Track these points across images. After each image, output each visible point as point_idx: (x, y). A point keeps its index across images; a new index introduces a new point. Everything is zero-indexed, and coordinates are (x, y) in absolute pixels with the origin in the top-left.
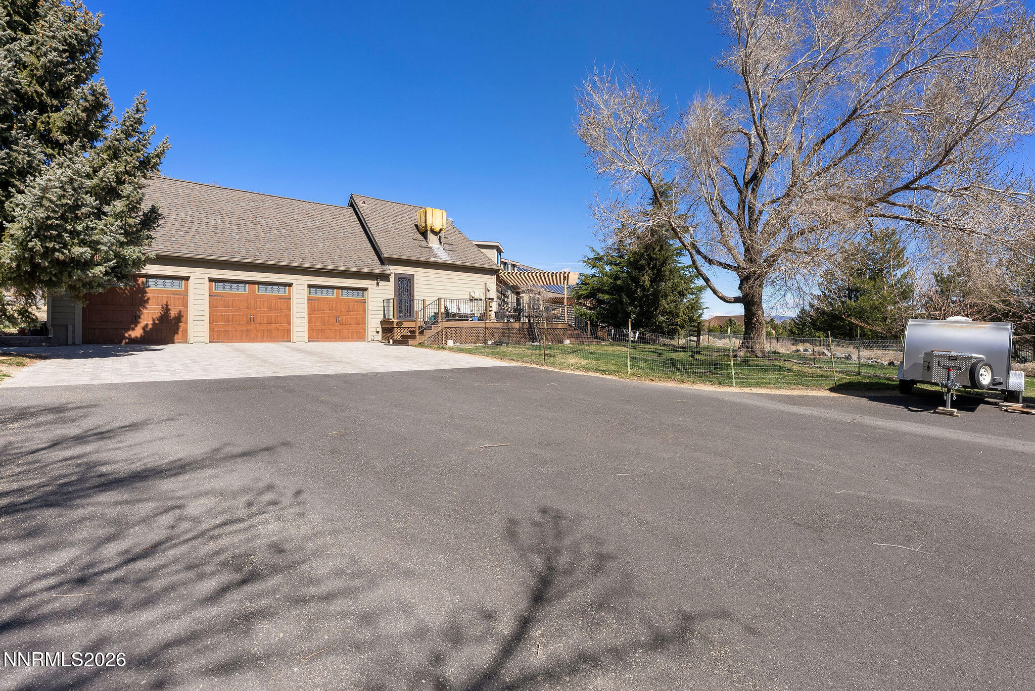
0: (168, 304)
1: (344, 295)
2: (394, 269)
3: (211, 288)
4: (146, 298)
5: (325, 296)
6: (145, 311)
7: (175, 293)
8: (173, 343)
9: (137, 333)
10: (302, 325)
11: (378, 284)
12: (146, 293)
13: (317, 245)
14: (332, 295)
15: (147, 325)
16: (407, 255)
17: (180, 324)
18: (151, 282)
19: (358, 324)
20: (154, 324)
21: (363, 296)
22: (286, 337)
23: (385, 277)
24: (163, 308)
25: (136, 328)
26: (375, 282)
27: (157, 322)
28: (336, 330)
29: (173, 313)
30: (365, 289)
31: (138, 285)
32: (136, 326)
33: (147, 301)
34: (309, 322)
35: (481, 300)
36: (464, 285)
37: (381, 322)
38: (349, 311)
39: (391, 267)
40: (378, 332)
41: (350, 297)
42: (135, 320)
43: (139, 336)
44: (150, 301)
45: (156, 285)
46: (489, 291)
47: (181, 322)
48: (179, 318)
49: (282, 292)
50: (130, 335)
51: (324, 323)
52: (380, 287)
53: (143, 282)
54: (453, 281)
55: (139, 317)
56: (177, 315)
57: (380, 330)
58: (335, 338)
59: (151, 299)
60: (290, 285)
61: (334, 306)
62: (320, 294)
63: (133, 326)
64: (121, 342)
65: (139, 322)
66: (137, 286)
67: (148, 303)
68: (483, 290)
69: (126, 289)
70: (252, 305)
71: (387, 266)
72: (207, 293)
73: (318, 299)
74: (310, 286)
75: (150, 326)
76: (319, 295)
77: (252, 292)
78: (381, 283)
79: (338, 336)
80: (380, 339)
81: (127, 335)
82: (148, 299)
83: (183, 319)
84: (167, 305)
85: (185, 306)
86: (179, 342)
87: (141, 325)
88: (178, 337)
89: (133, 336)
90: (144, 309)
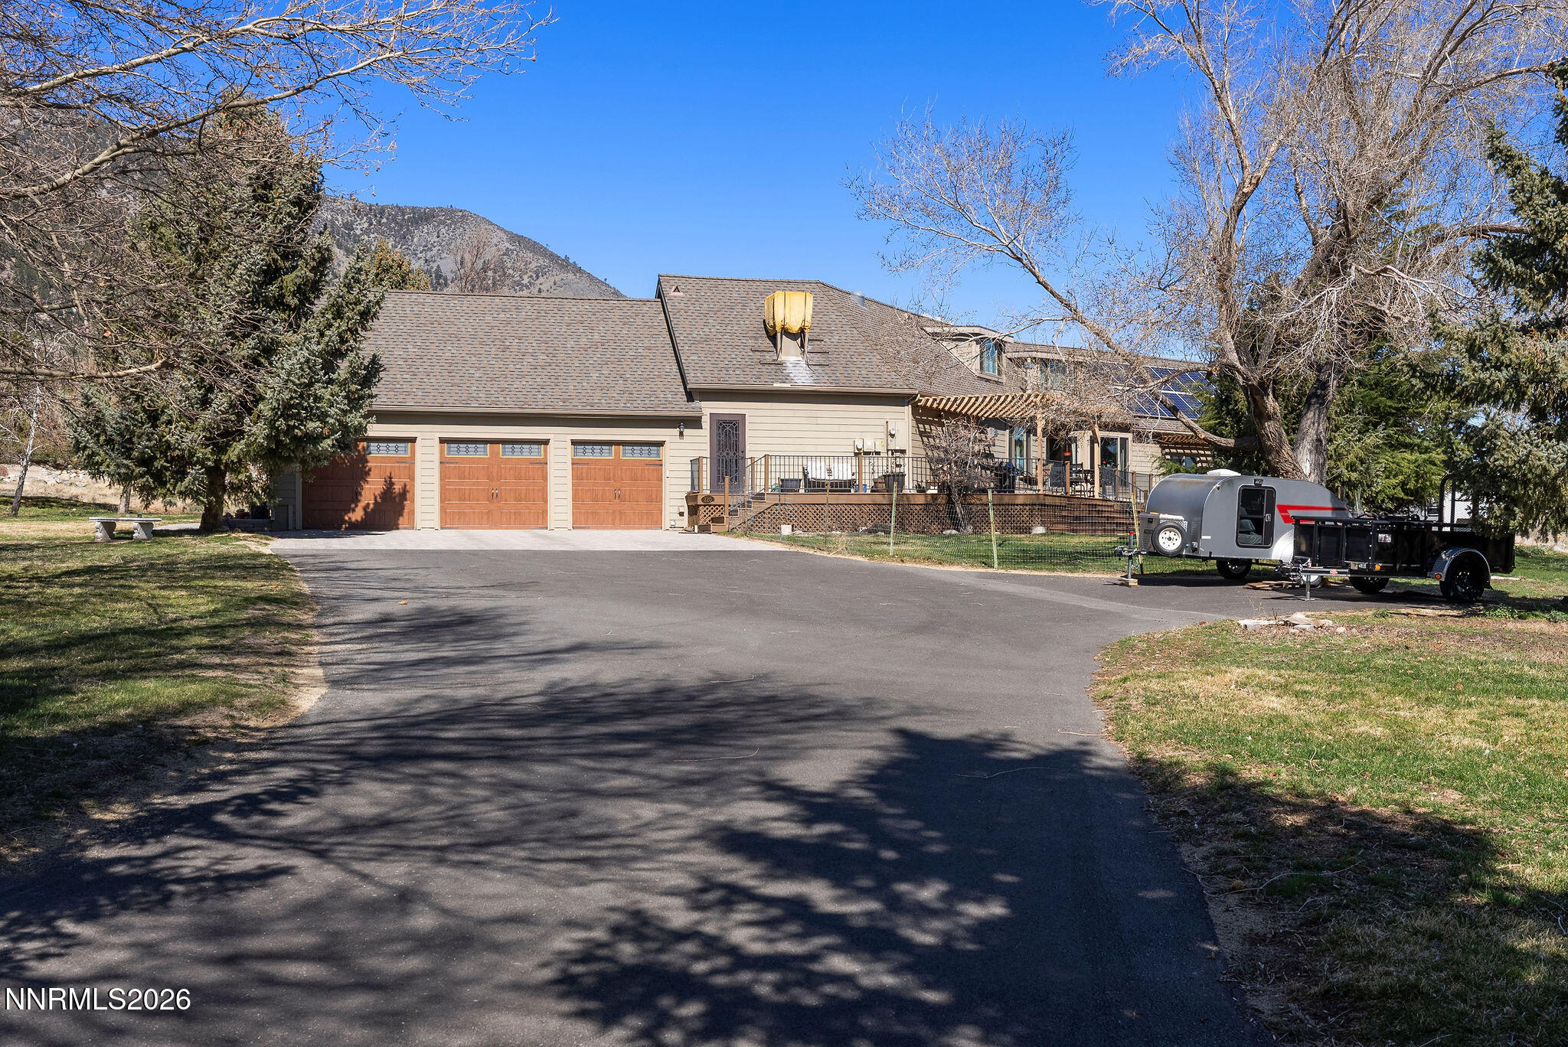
0: (392, 476)
1: (627, 455)
2: (708, 409)
3: (442, 452)
4: (367, 469)
5: (597, 457)
6: (366, 486)
7: (400, 461)
8: (398, 528)
9: (357, 515)
10: (564, 502)
11: (681, 434)
12: (368, 462)
14: (608, 455)
15: (368, 504)
16: (734, 380)
17: (406, 502)
18: (373, 446)
19: (650, 500)
20: (376, 503)
21: (658, 455)
22: (540, 521)
23: (694, 422)
24: (386, 481)
25: (356, 509)
26: (676, 431)
27: (379, 500)
28: (614, 511)
29: (397, 488)
30: (661, 444)
31: (359, 452)
32: (356, 506)
33: (368, 473)
34: (574, 499)
35: (878, 453)
36: (843, 428)
37: (687, 497)
38: (634, 479)
39: (703, 404)
40: (681, 514)
41: (637, 457)
42: (355, 497)
43: (359, 519)
44: (371, 473)
45: (379, 450)
46: (893, 436)
47: (406, 499)
48: (404, 494)
49: (535, 453)
50: (349, 519)
51: (595, 499)
52: (685, 439)
53: (364, 448)
54: (820, 421)
55: (359, 494)
56: (402, 490)
57: (686, 510)
58: (614, 524)
59: (372, 469)
60: (546, 442)
61: (612, 472)
62: (590, 454)
63: (353, 506)
64: (341, 527)
65: (360, 501)
66: (357, 454)
67: (369, 475)
68: (883, 436)
70: (495, 474)
71: (697, 404)
72: (437, 458)
73: (587, 463)
74: (574, 443)
75: (371, 506)
76: (589, 456)
77: (495, 454)
78: (686, 432)
79: (617, 521)
80: (685, 525)
81: (347, 518)
82: (370, 470)
83: (408, 496)
84: (390, 478)
85: (412, 478)
86: (405, 528)
87: (361, 505)
88: (401, 521)
89: (353, 520)
90: (365, 483)
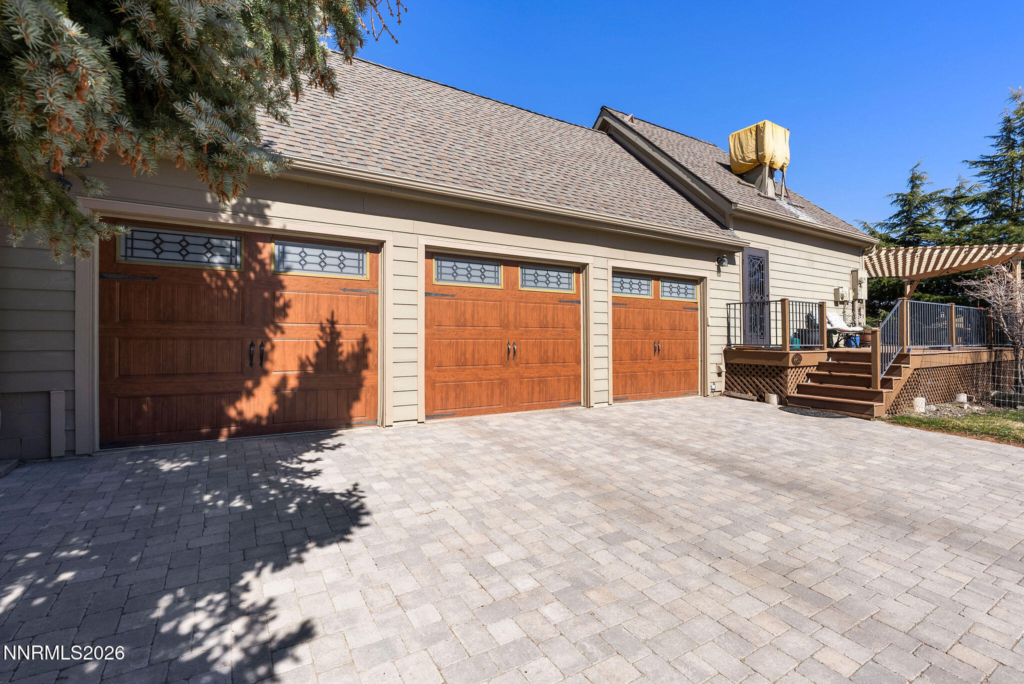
0: (335, 319)
1: (665, 294)
2: (742, 238)
3: (429, 275)
4: (281, 302)
5: (635, 294)
6: (277, 339)
7: (348, 288)
8: (349, 425)
9: (258, 404)
10: (604, 363)
11: (719, 270)
12: (283, 287)
14: (646, 292)
15: (284, 380)
17: (365, 373)
18: (293, 252)
19: (687, 357)
20: (303, 376)
21: (696, 295)
22: (572, 392)
23: (728, 255)
24: (322, 329)
25: (256, 392)
26: (714, 265)
27: (310, 369)
28: (654, 372)
29: (347, 345)
30: (703, 281)
31: (262, 263)
32: (257, 384)
33: (283, 312)
34: (613, 358)
36: (829, 275)
37: (725, 351)
39: (739, 234)
40: (719, 375)
41: (675, 297)
42: (254, 365)
43: (264, 412)
44: (290, 312)
45: (303, 262)
47: (366, 366)
48: (361, 357)
49: (566, 284)
50: (240, 413)
51: (634, 358)
52: (723, 276)
53: (272, 256)
54: (816, 265)
55: (263, 357)
56: (356, 349)
57: (723, 369)
58: (653, 391)
59: (293, 303)
60: (585, 268)
62: (630, 291)
63: (249, 384)
64: (217, 435)
65: (266, 373)
66: (258, 268)
67: (286, 315)
68: (853, 285)
69: (229, 273)
70: (512, 317)
71: (730, 231)
72: (420, 285)
73: (627, 303)
74: (616, 272)
75: (293, 383)
76: (627, 294)
77: (511, 284)
78: (724, 267)
79: (657, 386)
80: (723, 390)
81: (232, 413)
82: (287, 305)
83: (370, 357)
84: (332, 323)
85: (372, 322)
86: (361, 424)
87: (273, 378)
88: (358, 409)
89: (249, 414)
90: (275, 334)
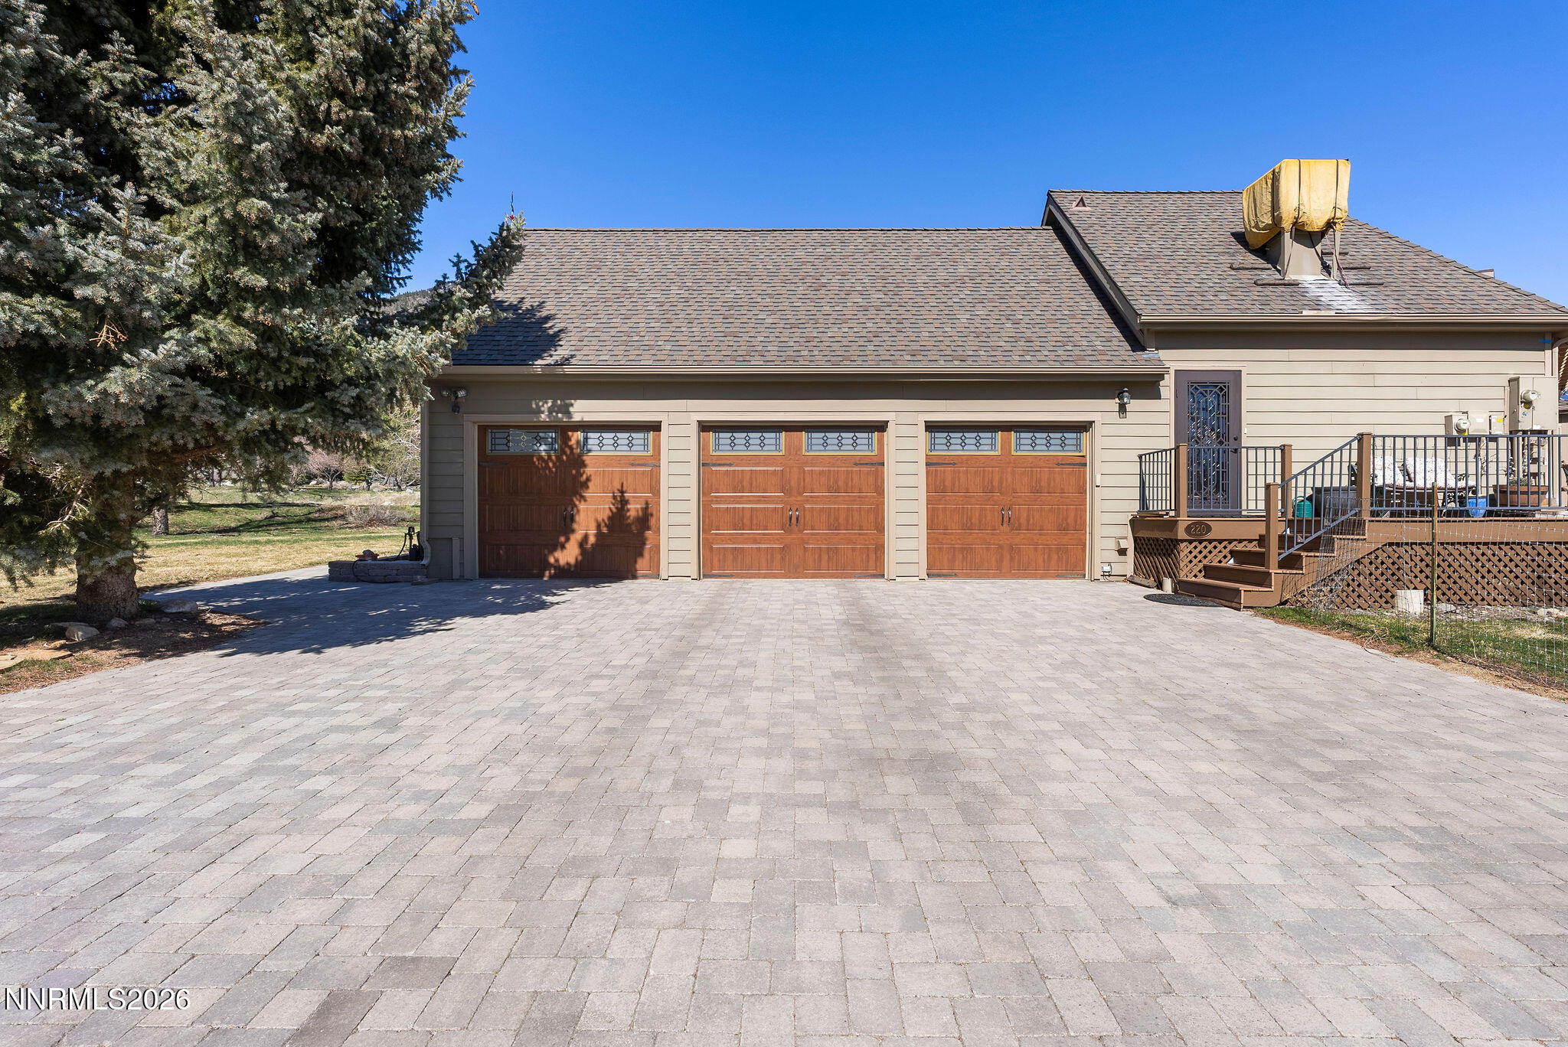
0: (624, 489)
1: (1023, 446)
2: (1177, 360)
3: (702, 448)
4: (584, 477)
5: (970, 450)
6: (582, 506)
7: (635, 462)
8: (634, 577)
9: (568, 555)
10: (913, 532)
11: (1122, 408)
12: (585, 466)
13: (952, 317)
14: (989, 447)
15: (586, 537)
16: (1221, 309)
17: (648, 533)
18: (594, 438)
19: (1063, 528)
20: (599, 535)
21: (1078, 446)
22: (872, 562)
23: (1146, 386)
24: (614, 497)
25: (567, 545)
26: (1113, 404)
27: (605, 530)
28: (1001, 547)
29: (634, 509)
30: (1084, 427)
31: (571, 448)
32: (568, 539)
33: (585, 485)
34: (930, 526)
35: (1493, 439)
36: (1423, 393)
37: (1134, 522)
38: (1036, 490)
39: (1163, 354)
41: (1041, 451)
42: (566, 526)
43: (572, 561)
44: (590, 484)
45: (601, 445)
46: (1528, 404)
47: (648, 528)
48: (646, 519)
49: (863, 445)
50: (557, 560)
51: (968, 527)
52: (1131, 417)
53: (578, 442)
54: (1380, 380)
55: (572, 519)
56: (640, 513)
57: (1129, 544)
58: (999, 568)
59: (593, 478)
60: (881, 427)
61: (997, 478)
62: (961, 447)
63: (562, 539)
64: (543, 576)
65: (573, 531)
66: (568, 452)
67: (588, 487)
68: (1503, 406)
69: (549, 457)
70: (794, 483)
71: (1151, 354)
72: (692, 456)
73: (952, 462)
74: (931, 427)
75: (592, 540)
76: (956, 451)
77: (793, 450)
78: (1133, 405)
79: (1006, 563)
80: (1129, 570)
81: (552, 560)
82: (588, 479)
83: (653, 521)
84: (622, 492)
85: (656, 491)
86: (645, 576)
87: (577, 537)
88: (642, 564)
89: (562, 562)
90: (580, 501)
